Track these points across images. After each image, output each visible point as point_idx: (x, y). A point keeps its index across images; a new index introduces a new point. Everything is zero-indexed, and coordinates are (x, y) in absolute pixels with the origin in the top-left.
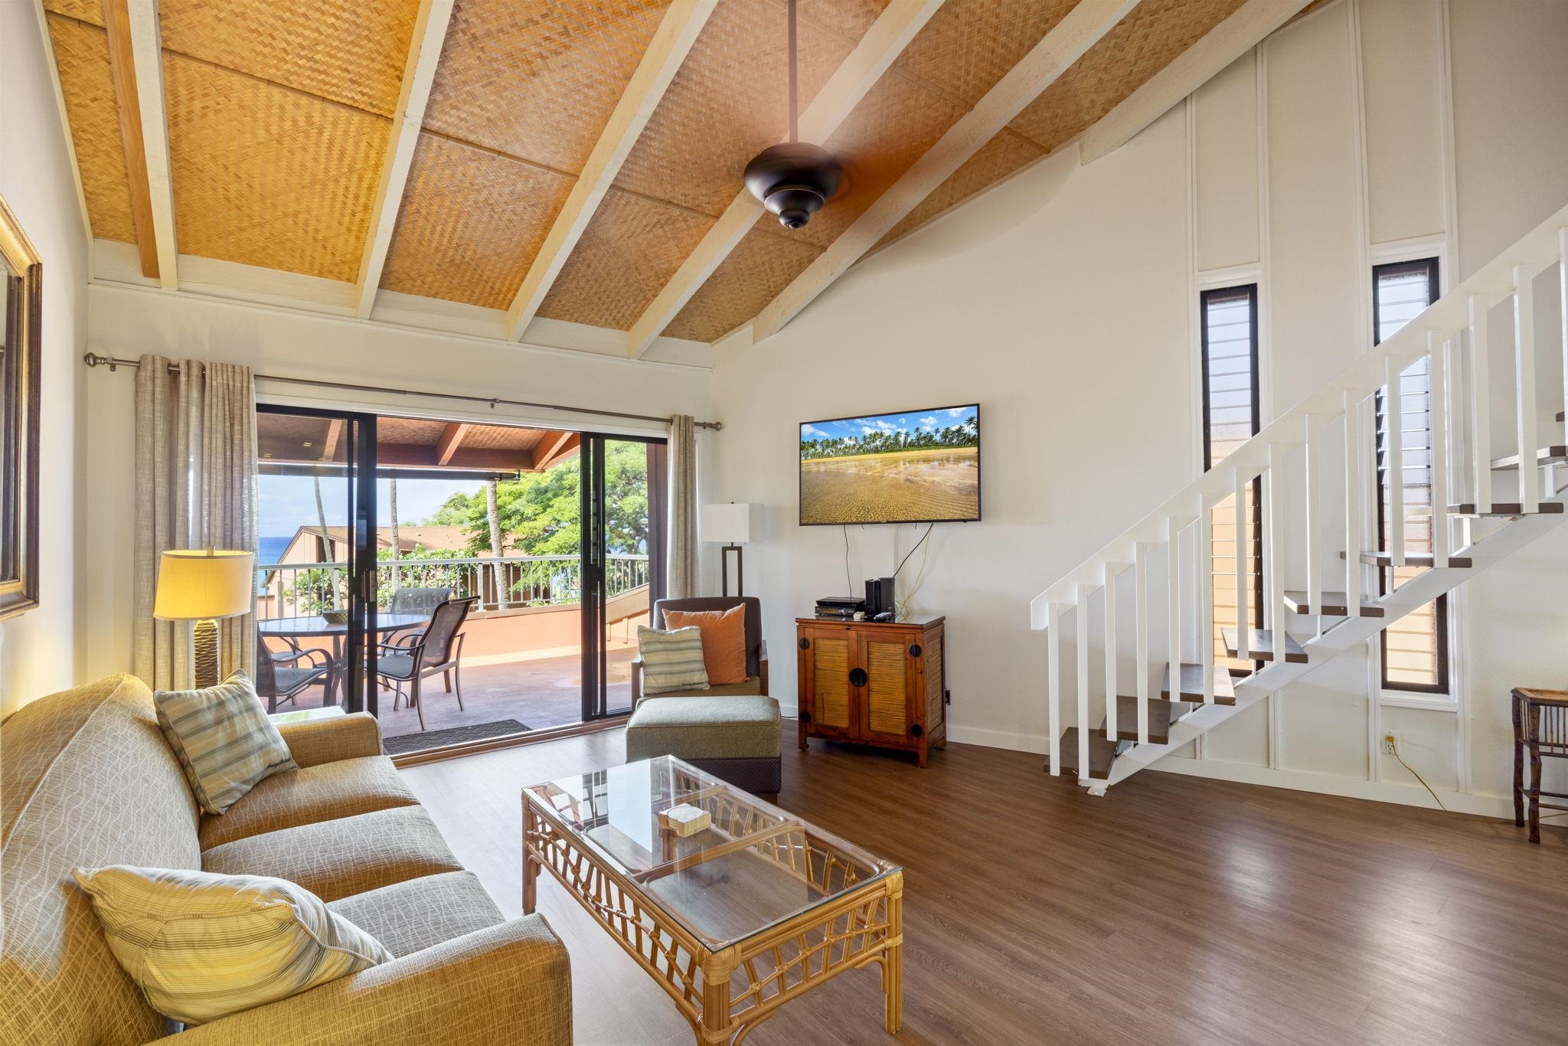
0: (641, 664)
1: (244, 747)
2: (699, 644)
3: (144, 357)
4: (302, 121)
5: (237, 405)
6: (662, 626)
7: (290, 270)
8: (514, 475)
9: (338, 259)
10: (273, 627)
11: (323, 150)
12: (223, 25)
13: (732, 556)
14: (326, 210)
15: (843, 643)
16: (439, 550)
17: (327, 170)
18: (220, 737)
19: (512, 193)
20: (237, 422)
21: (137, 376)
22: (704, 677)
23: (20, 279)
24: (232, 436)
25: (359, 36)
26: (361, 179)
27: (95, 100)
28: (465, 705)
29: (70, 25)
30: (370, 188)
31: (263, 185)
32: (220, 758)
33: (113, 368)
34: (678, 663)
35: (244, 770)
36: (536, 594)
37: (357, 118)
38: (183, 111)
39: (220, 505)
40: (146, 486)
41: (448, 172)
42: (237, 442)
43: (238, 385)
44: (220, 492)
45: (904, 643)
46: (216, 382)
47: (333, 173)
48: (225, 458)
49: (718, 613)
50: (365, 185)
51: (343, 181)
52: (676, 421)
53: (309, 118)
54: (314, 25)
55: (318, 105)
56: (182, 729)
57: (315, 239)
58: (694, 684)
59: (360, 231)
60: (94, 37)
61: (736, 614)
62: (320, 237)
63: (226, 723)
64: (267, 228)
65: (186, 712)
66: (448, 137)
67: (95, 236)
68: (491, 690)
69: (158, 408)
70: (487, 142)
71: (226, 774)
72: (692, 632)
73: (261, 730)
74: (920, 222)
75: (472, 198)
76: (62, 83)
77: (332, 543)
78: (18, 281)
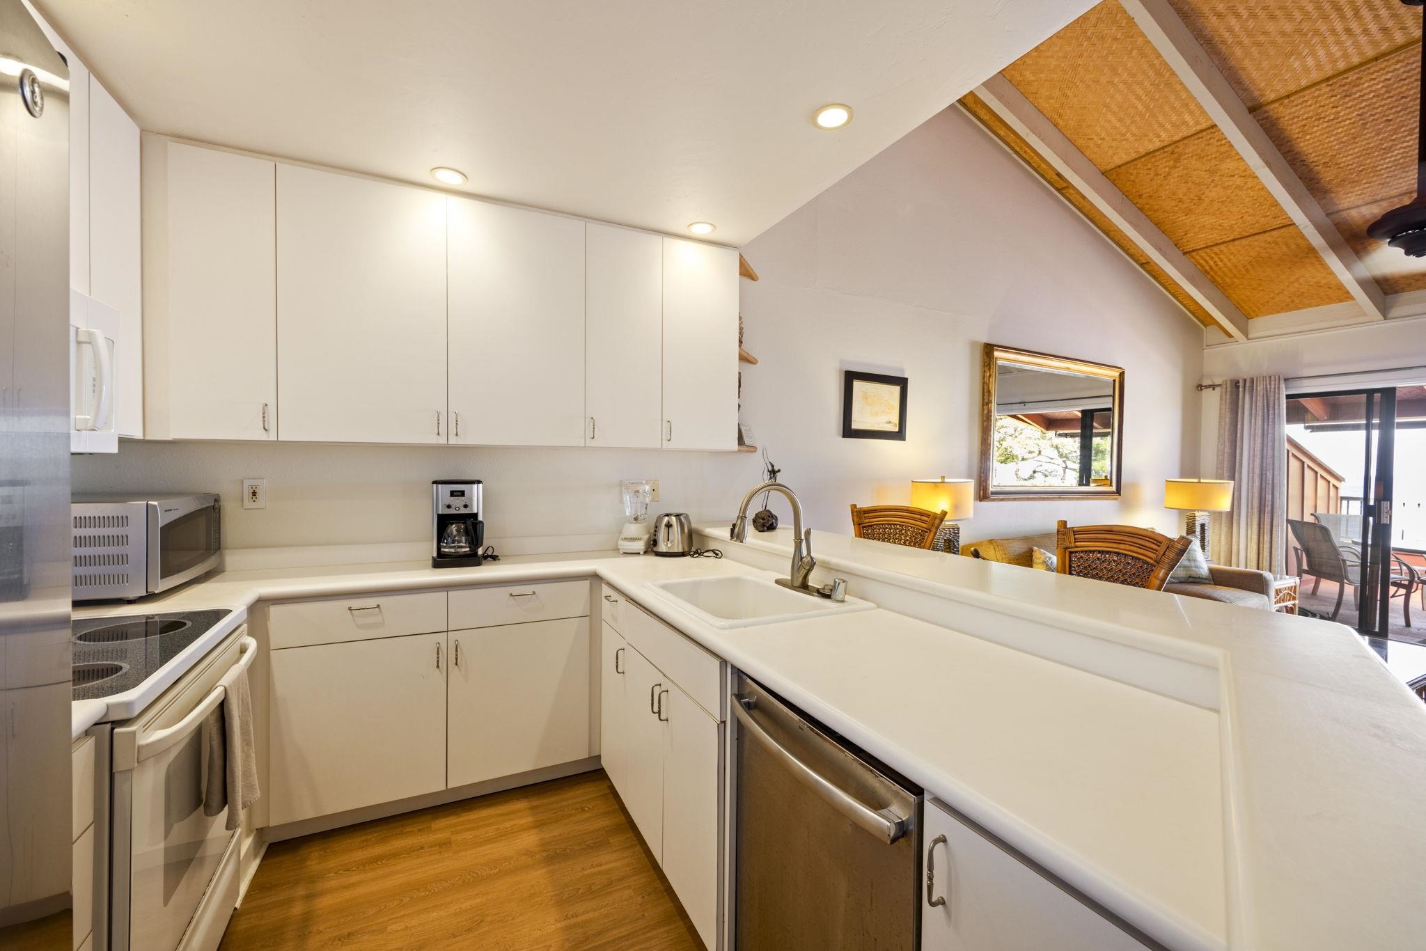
3: (1225, 381)
4: (1263, 244)
5: (1272, 398)
7: (1318, 305)
11: (1285, 249)
14: (1313, 271)
21: (1222, 391)
24: (1268, 417)
25: (1260, 202)
31: (1267, 277)
33: (1212, 389)
37: (1291, 228)
39: (1259, 457)
40: (1221, 448)
42: (1272, 418)
46: (1260, 387)
47: (1301, 255)
48: (1264, 431)
53: (1266, 241)
55: (1265, 235)
57: (1319, 287)
62: (1322, 284)
64: (1285, 292)
67: (1205, 325)
69: (1228, 407)
76: (1158, 281)
78: (1114, 381)
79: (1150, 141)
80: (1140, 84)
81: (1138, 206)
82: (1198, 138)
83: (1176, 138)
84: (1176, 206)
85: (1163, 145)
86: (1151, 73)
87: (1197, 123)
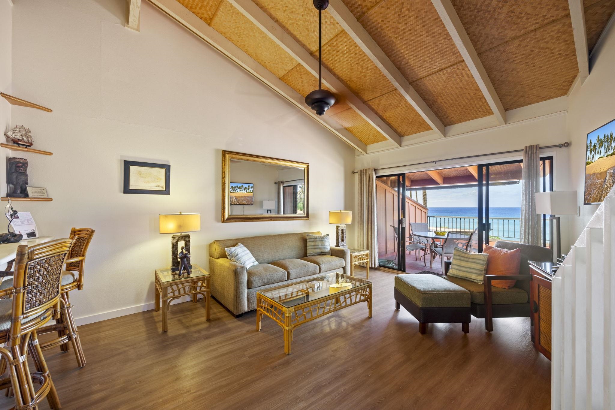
3: (358, 170)
5: (371, 177)
22: (480, 278)
35: (315, 251)
41: (381, 106)
43: (371, 173)
49: (506, 250)
58: (472, 279)
75: (391, 107)
78: (305, 169)
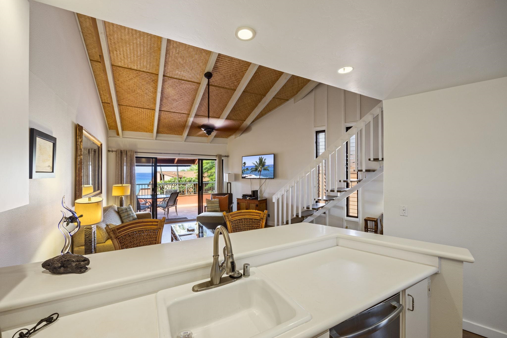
0: (206, 206)
1: (130, 216)
2: (218, 202)
3: (117, 150)
4: (140, 111)
5: (132, 158)
6: (212, 199)
7: (141, 132)
8: (190, 165)
9: (149, 130)
10: (140, 197)
11: (144, 115)
12: (127, 101)
13: (229, 184)
14: (146, 123)
15: (245, 203)
16: (188, 178)
17: (145, 117)
18: (126, 214)
19: (178, 118)
20: (132, 161)
21: (116, 153)
22: (219, 209)
23: (99, 147)
24: (131, 163)
25: (148, 100)
26: (151, 118)
27: (109, 112)
28: (178, 214)
29: (105, 103)
30: (153, 119)
31: (135, 120)
32: (126, 217)
33: (112, 152)
34: (214, 206)
35: (129, 219)
36: (210, 190)
37: (149, 110)
38: (122, 112)
39: (129, 176)
40: (117, 173)
41: (166, 116)
42: (132, 164)
43: (132, 154)
44: (129, 173)
45: (255, 204)
46: (129, 154)
47: (146, 118)
48: (130, 167)
49: (223, 196)
50: (152, 119)
51: (148, 119)
52: (218, 156)
53: (141, 111)
54: (141, 99)
55: (143, 109)
56: (121, 212)
57: (145, 127)
58: (217, 210)
59: (152, 125)
60: (108, 104)
61: (226, 197)
62: (146, 127)
63: (127, 212)
64: (137, 126)
65: (121, 210)
66: (165, 111)
67: (109, 129)
68: (185, 211)
69: (119, 159)
70: (172, 111)
71: (127, 219)
72: (217, 200)
73: (132, 213)
74: (265, 114)
75: (171, 119)
76: (104, 110)
77: (163, 175)
79: (134, 65)
80: (144, 47)
81: (115, 83)
82: (147, 74)
83: (141, 70)
84: (127, 89)
85: (137, 69)
86: (149, 46)
87: (149, 70)
